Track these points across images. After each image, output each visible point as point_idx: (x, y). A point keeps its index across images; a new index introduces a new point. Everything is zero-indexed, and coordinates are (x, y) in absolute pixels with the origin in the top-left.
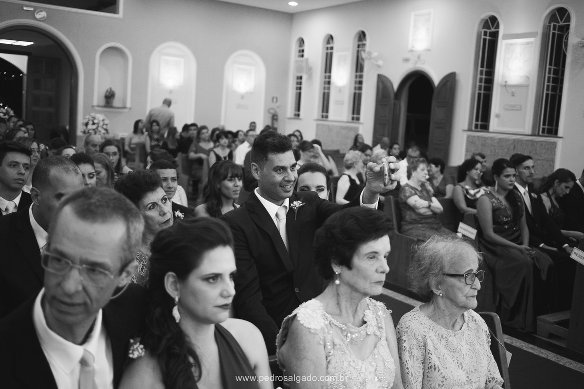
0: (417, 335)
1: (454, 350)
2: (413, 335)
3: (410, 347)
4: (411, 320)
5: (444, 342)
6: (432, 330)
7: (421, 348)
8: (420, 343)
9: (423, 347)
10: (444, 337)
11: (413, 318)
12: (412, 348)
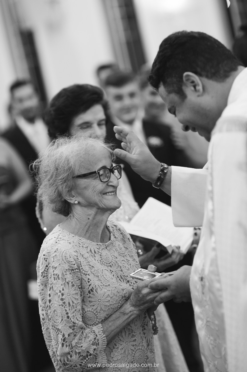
0: (68, 257)
1: (111, 264)
2: (64, 258)
3: (63, 274)
4: (58, 242)
5: (98, 257)
6: (83, 247)
7: (75, 271)
8: (73, 266)
9: (77, 270)
10: (97, 252)
11: (59, 239)
12: (65, 273)
